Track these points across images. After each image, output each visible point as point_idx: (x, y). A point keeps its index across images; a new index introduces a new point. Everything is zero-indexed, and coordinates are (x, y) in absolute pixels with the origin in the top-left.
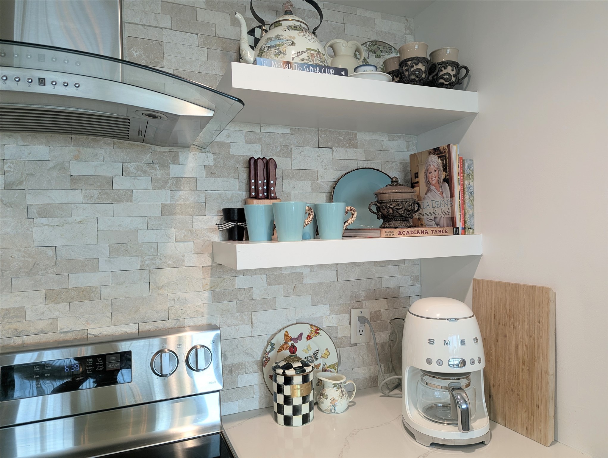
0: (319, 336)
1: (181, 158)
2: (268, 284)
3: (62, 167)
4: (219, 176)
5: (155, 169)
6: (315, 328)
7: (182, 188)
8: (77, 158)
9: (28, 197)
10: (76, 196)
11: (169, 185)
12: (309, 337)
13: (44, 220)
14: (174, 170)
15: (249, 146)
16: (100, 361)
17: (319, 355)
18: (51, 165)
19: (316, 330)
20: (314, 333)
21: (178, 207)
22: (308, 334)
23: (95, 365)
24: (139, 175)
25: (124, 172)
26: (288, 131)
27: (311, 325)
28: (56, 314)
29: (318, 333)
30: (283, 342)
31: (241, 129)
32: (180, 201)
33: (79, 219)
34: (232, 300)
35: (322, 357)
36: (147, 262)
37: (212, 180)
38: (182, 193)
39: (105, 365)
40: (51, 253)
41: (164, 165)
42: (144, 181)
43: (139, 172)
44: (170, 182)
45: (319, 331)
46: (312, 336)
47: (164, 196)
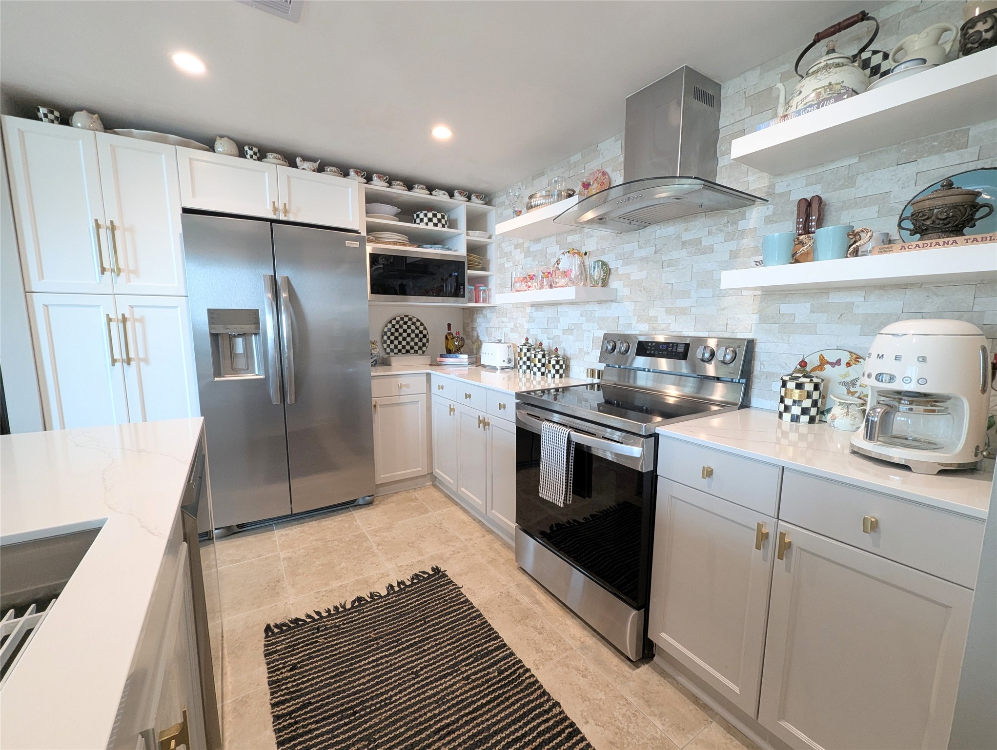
0: (859, 365)
1: (747, 215)
2: (812, 312)
3: (679, 237)
4: (776, 222)
5: (728, 227)
6: (855, 356)
7: (745, 237)
8: (686, 230)
9: (663, 257)
10: (683, 253)
11: (736, 237)
12: (848, 365)
13: (668, 269)
14: (742, 224)
15: (809, 188)
16: (675, 345)
17: (858, 384)
18: (674, 236)
19: (856, 358)
20: (854, 361)
21: (742, 252)
22: (847, 361)
23: (673, 346)
24: (718, 234)
25: (710, 233)
26: (856, 160)
27: (850, 352)
28: (670, 321)
29: (858, 361)
30: (818, 363)
31: (803, 175)
32: (743, 247)
33: (683, 267)
34: (775, 322)
35: (860, 386)
36: (717, 292)
37: (769, 226)
38: (744, 241)
39: (677, 348)
40: (670, 287)
41: (735, 223)
42: (721, 237)
43: (718, 232)
44: (737, 234)
45: (860, 360)
46: (851, 363)
47: (732, 245)
